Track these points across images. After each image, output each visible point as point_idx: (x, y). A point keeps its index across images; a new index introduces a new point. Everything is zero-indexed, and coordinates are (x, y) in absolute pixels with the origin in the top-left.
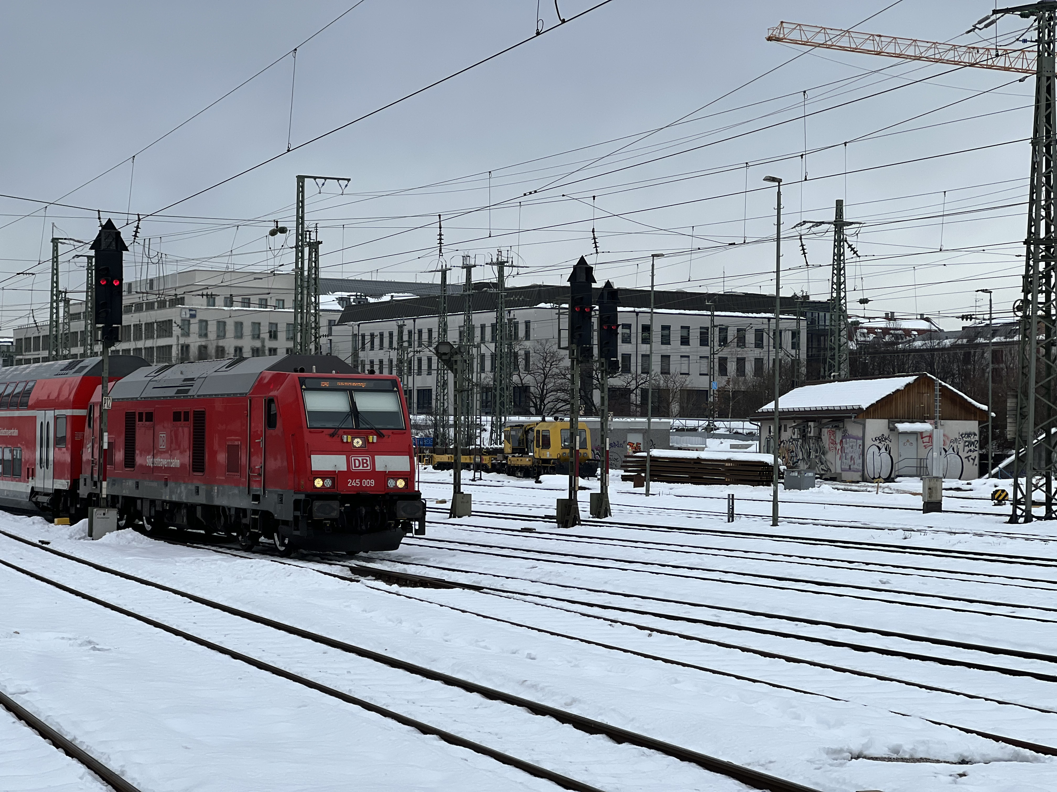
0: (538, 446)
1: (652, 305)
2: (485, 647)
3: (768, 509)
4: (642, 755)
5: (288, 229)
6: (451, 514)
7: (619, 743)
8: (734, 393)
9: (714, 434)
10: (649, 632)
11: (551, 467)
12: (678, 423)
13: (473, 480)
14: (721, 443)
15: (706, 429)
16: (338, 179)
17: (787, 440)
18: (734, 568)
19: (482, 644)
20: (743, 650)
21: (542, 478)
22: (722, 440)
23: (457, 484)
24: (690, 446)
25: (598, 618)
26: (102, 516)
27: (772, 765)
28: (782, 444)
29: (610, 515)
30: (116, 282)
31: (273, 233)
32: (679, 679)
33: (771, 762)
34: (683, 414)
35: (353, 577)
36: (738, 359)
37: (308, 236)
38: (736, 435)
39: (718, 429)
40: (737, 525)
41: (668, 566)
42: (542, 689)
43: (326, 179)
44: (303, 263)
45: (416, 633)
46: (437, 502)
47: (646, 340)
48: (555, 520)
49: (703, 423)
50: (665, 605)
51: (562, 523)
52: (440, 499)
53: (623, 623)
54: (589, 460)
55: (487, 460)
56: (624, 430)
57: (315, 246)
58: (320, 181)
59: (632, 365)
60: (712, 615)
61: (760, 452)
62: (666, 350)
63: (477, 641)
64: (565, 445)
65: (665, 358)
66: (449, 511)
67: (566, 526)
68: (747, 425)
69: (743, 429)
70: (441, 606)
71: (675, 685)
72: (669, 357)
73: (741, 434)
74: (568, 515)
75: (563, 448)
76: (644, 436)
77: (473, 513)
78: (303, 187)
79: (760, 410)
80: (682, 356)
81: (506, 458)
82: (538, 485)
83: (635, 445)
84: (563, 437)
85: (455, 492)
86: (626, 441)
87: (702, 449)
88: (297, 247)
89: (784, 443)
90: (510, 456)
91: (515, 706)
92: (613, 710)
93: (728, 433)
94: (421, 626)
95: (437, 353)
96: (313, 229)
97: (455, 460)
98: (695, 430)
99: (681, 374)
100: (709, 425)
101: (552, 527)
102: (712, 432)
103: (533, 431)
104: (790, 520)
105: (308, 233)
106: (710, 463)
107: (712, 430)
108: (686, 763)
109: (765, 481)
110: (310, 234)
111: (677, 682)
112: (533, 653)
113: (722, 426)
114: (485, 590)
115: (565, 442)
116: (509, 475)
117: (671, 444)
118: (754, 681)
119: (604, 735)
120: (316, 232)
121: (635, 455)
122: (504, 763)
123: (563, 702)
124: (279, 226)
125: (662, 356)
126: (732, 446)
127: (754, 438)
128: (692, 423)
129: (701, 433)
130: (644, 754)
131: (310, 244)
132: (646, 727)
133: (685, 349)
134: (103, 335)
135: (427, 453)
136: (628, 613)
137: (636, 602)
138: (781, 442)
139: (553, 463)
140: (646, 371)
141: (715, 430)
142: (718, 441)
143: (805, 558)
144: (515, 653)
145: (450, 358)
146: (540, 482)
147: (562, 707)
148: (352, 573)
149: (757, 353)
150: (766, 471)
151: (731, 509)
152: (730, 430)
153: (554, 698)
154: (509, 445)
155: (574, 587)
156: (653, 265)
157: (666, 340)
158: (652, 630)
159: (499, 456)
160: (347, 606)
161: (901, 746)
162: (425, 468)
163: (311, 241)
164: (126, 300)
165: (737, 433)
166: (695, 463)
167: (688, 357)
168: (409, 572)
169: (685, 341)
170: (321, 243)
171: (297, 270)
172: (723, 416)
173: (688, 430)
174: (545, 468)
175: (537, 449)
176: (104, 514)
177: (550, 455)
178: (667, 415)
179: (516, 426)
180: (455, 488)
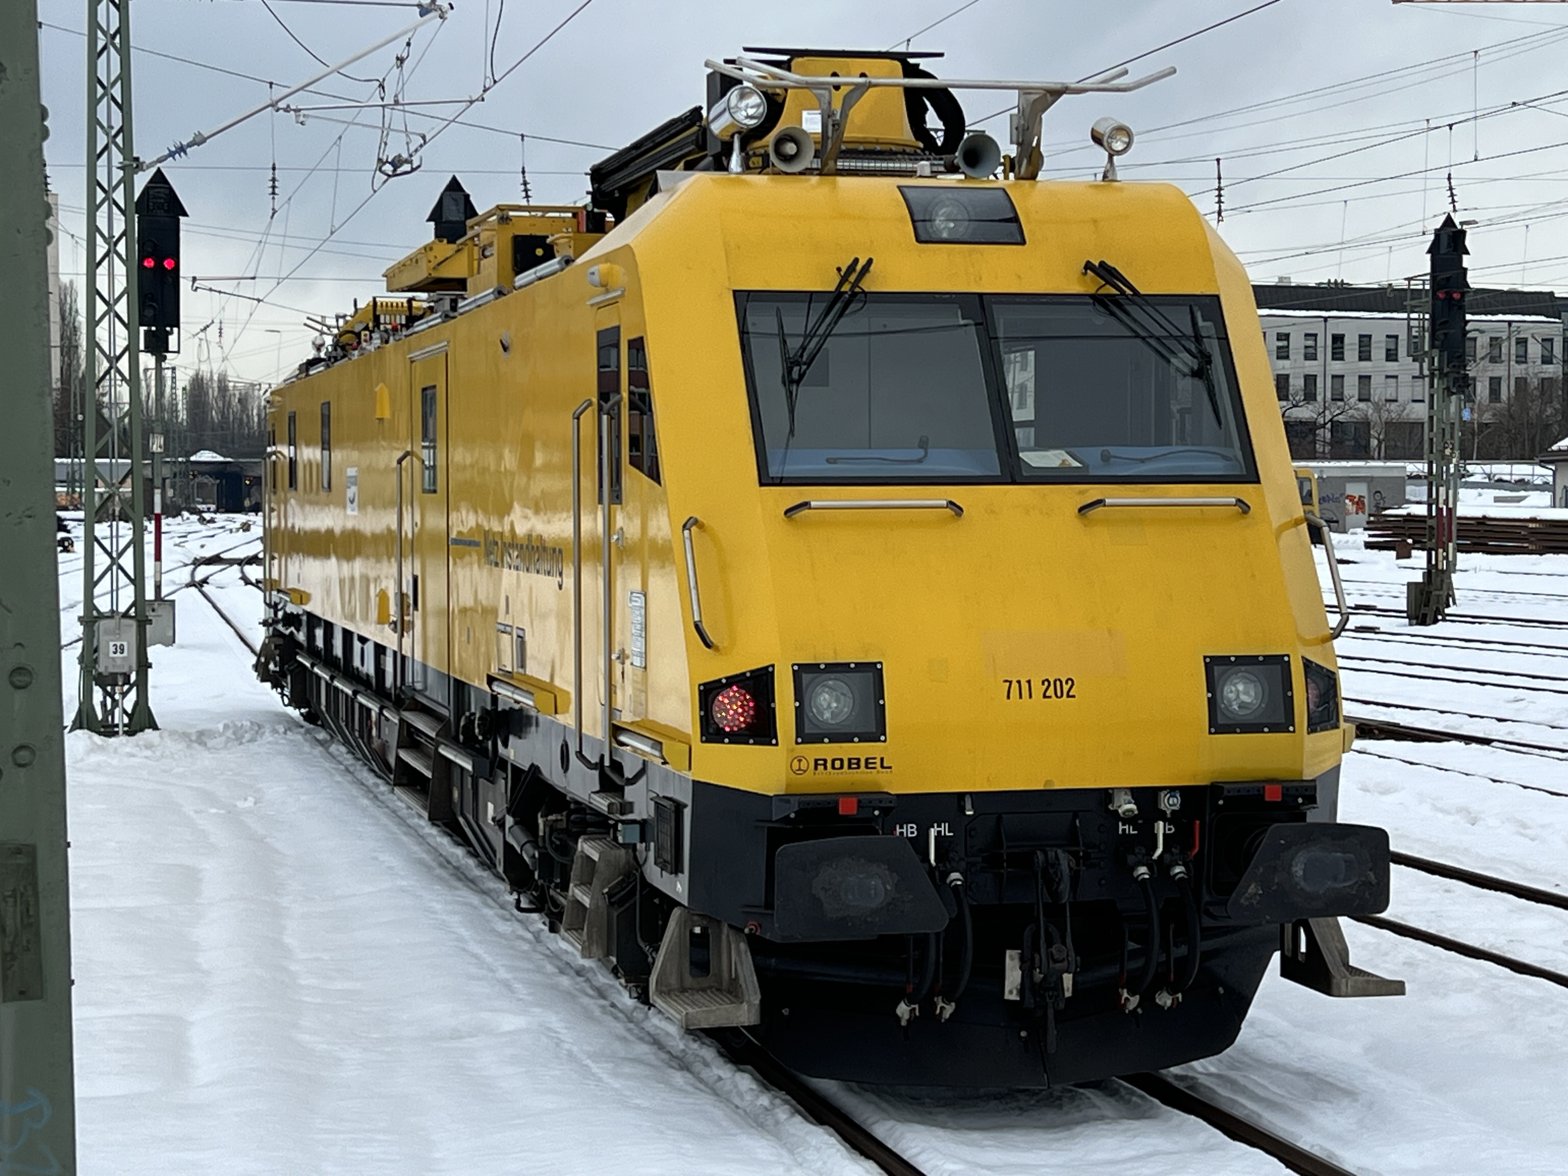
8: (1479, 424)
9: (1467, 482)
22: (1480, 490)
36: (1491, 379)
38: (1500, 483)
39: (1472, 475)
47: (1338, 356)
51: (1417, 618)
56: (1341, 477)
59: (1318, 389)
61: (1554, 506)
62: (1365, 367)
65: (1365, 379)
67: (1423, 622)
69: (1511, 474)
72: (1369, 377)
73: (1506, 481)
74: (1427, 605)
76: (1370, 487)
79: (1555, 448)
80: (1387, 377)
83: (1356, 500)
86: (1344, 494)
93: (1487, 480)
102: (1463, 480)
107: (1463, 476)
113: (1477, 471)
117: (1406, 497)
125: (1360, 377)
126: (1497, 500)
127: (1529, 487)
133: (1392, 367)
140: (1338, 397)
141: (1469, 476)
149: (1494, 370)
152: (1489, 476)
157: (1365, 355)
165: (1501, 480)
167: (1396, 377)
169: (1391, 356)
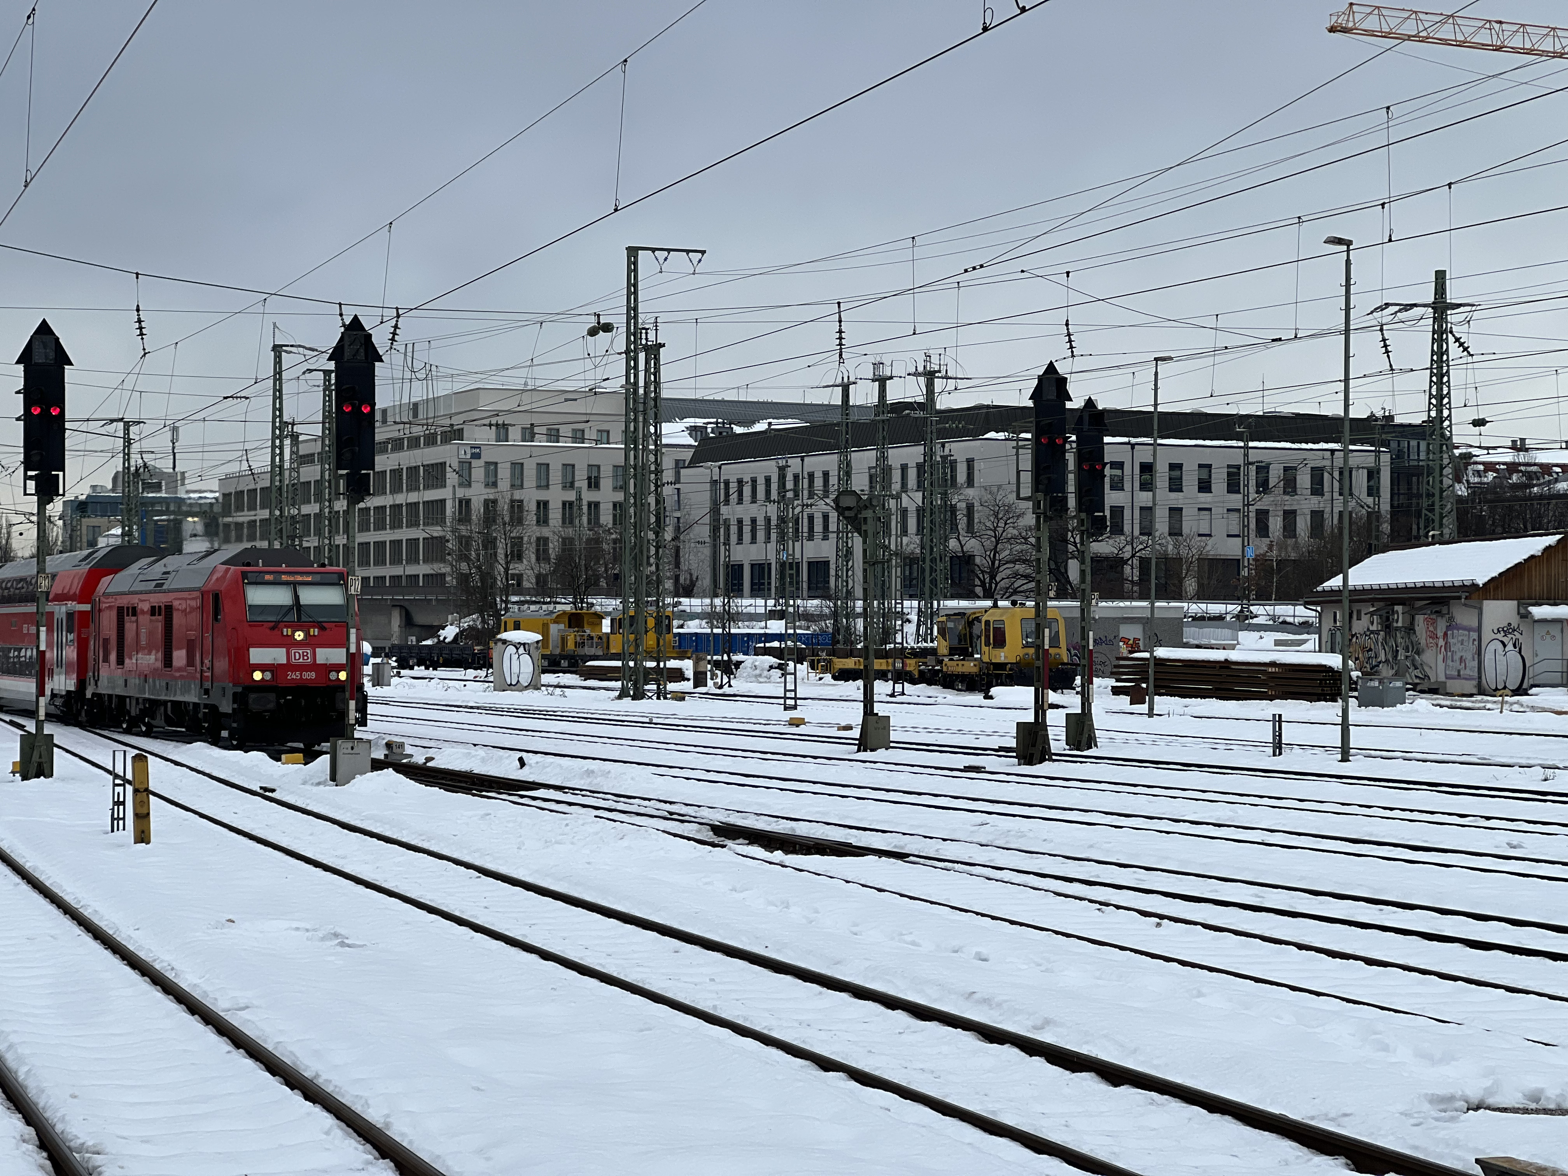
0: (987, 644)
1: (1156, 432)
2: (913, 943)
3: (1334, 737)
4: (1150, 1104)
5: (615, 325)
6: (859, 745)
7: (1116, 1085)
8: (1279, 562)
9: (1250, 624)
10: (1157, 920)
11: (1008, 676)
12: (1195, 608)
13: (892, 695)
14: (1261, 638)
15: (1237, 617)
16: (688, 252)
17: (1362, 632)
18: (1284, 825)
19: (908, 938)
20: (1300, 947)
21: (994, 691)
22: (1262, 633)
23: (868, 701)
24: (1213, 642)
25: (1081, 899)
26: (350, 751)
27: (1346, 1119)
28: (1354, 640)
29: (1096, 745)
30: (365, 408)
31: (593, 332)
32: (1204, 990)
33: (1345, 1115)
34: (1202, 596)
35: (716, 840)
36: (1285, 512)
37: (644, 336)
38: (1283, 625)
39: (1256, 617)
40: (1287, 761)
41: (1184, 821)
42: (999, 1005)
43: (669, 251)
44: (636, 376)
45: (811, 922)
46: (839, 729)
47: (1146, 486)
48: (1014, 754)
49: (1233, 608)
50: (1181, 880)
51: (1024, 758)
52: (843, 724)
53: (1118, 907)
54: (1063, 664)
55: (912, 665)
56: (1114, 619)
57: (654, 350)
58: (661, 255)
59: (1125, 522)
60: (1252, 895)
61: (1320, 651)
62: (1176, 500)
63: (902, 934)
64: (1027, 642)
65: (1176, 512)
66: (857, 742)
67: (1030, 763)
68: (1301, 610)
69: (1294, 616)
70: (847, 882)
71: (1199, 1000)
72: (1181, 509)
73: (1290, 623)
74: (1034, 745)
75: (1024, 647)
76: (1144, 629)
77: (892, 745)
78: (635, 263)
79: (1319, 589)
80: (1200, 509)
81: (940, 662)
82: (988, 702)
83: (1131, 642)
84: (1024, 630)
85: (865, 713)
86: (1118, 636)
87: (1233, 647)
88: (627, 352)
89: (1357, 638)
90: (946, 659)
91: (959, 1030)
92: (1105, 1036)
93: (1271, 622)
94: (817, 912)
95: (838, 508)
96: (651, 326)
97: (865, 666)
98: (1220, 618)
99: (1200, 535)
100: (1241, 611)
101: (1009, 764)
102: (1247, 622)
103: (980, 622)
104: (1368, 753)
105: (644, 331)
106: (1244, 667)
107: (1247, 618)
108: (1216, 1117)
109: (1328, 695)
110: (647, 333)
111: (1200, 994)
112: (984, 951)
113: (1261, 612)
114: (912, 859)
115: (1027, 637)
116: (944, 688)
117: (1184, 640)
118: (1318, 994)
119: (1093, 1074)
120: (656, 330)
121: (1132, 656)
122: (944, 1114)
123: (1030, 1023)
124: (602, 321)
125: (1170, 509)
126: (1278, 643)
127: (1312, 629)
128: (1216, 608)
129: (1231, 623)
130: (1153, 1102)
131: (646, 348)
132: (1155, 1062)
133: (1205, 498)
134: (348, 485)
135: (824, 655)
136: (1125, 891)
137: (1137, 876)
138: (1353, 636)
139: (1010, 670)
140: (1147, 530)
141: (1252, 618)
142: (1256, 635)
143: (1391, 809)
144: (956, 952)
145: (856, 515)
146: (991, 698)
147: (1028, 1031)
148: (715, 834)
149: (1315, 503)
150: (1329, 680)
151: (1278, 736)
152: (1273, 618)
153: (1016, 1019)
154: (945, 643)
155: (1044, 854)
156: (1156, 374)
157: (1176, 485)
158: (1161, 917)
159: (931, 660)
160: (706, 884)
161: (1542, 1091)
162: (821, 679)
163: (649, 343)
164: (381, 434)
165: (1284, 622)
166: (1221, 667)
167: (1210, 509)
168: (798, 833)
169: (1205, 486)
170: (664, 345)
171: (628, 387)
172: (1263, 597)
173: (1210, 619)
174: (998, 676)
175: (985, 649)
176: (352, 748)
177: (1005, 657)
178: (1179, 597)
179: (955, 614)
180: (865, 707)
